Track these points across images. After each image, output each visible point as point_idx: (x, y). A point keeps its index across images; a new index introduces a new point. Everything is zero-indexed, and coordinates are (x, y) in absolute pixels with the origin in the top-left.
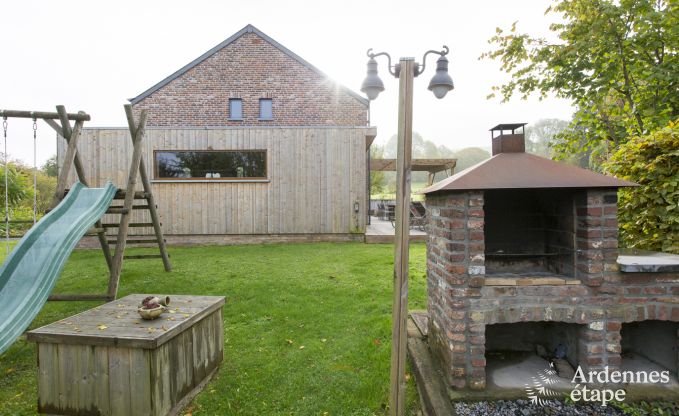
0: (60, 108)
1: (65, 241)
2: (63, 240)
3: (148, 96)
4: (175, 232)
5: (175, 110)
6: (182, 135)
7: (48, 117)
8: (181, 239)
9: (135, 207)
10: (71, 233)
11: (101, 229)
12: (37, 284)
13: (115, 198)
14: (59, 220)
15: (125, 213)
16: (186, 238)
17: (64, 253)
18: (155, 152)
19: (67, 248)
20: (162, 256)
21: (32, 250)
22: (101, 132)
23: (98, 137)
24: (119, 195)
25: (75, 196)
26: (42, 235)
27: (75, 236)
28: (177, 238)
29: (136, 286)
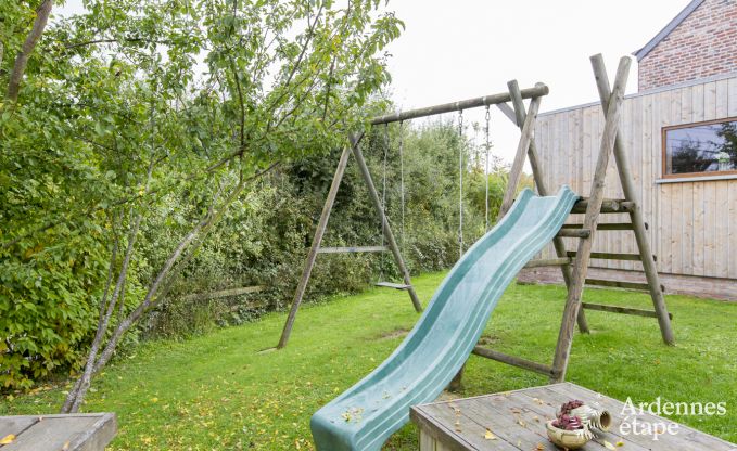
0: (512, 85)
1: (496, 276)
2: (492, 274)
3: (664, 40)
4: (698, 271)
5: (711, 51)
6: (715, 92)
7: (500, 101)
8: (710, 284)
9: (601, 227)
10: (504, 265)
11: (565, 260)
12: (458, 332)
13: (574, 211)
14: (499, 244)
15: (585, 236)
16: (719, 284)
17: (493, 293)
18: (665, 130)
19: (497, 286)
20: (658, 315)
21: (463, 283)
22: (586, 112)
23: (582, 120)
24: (579, 206)
25: (521, 209)
26: (476, 264)
27: (509, 270)
28: (701, 282)
29: (609, 360)
